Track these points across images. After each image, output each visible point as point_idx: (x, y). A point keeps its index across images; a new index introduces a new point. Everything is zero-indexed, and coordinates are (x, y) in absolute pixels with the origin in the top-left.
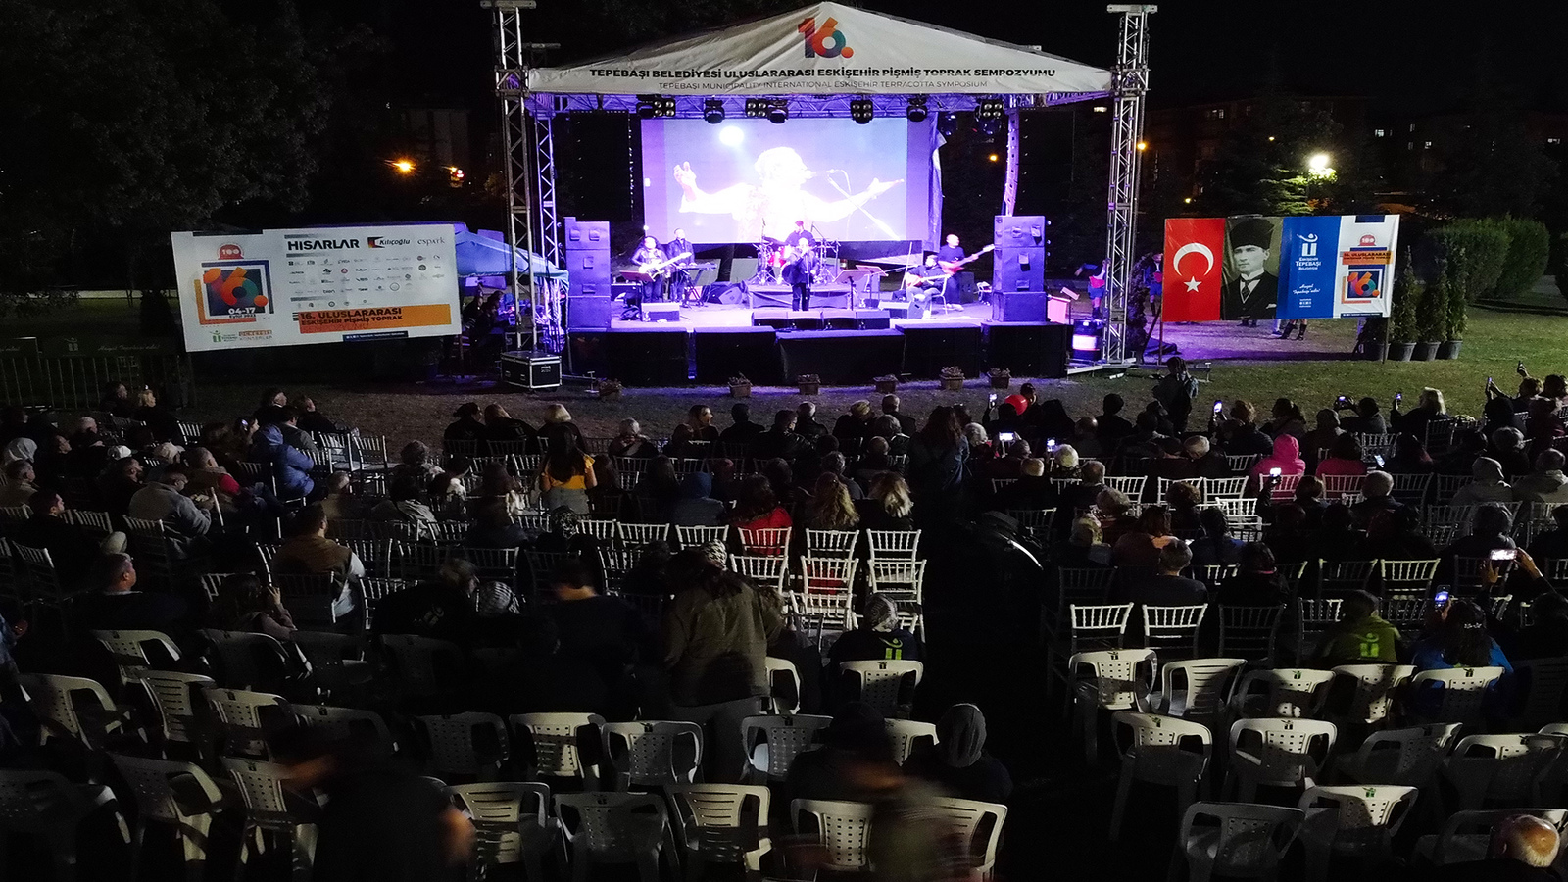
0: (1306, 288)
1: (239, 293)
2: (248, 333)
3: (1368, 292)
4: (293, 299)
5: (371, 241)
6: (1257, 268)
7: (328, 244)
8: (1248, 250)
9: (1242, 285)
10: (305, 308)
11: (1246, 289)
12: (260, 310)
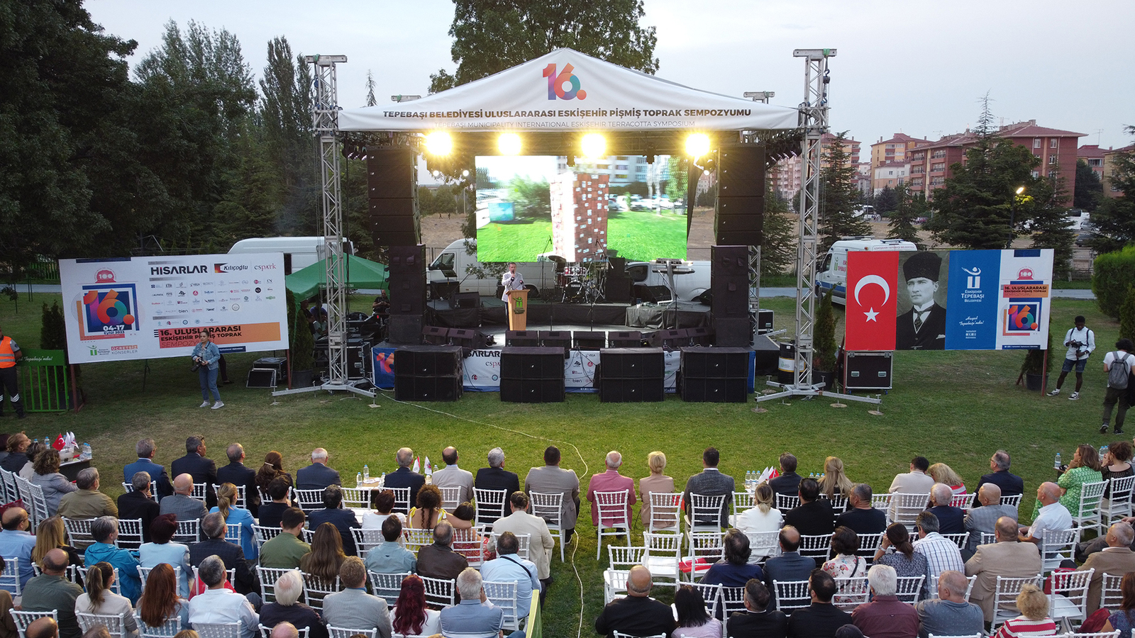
0: (971, 320)
1: (112, 312)
2: (118, 348)
3: (1027, 325)
4: (155, 318)
5: (217, 266)
6: (928, 300)
7: (183, 270)
8: (920, 282)
9: (915, 316)
10: (164, 326)
11: (919, 319)
12: (128, 327)
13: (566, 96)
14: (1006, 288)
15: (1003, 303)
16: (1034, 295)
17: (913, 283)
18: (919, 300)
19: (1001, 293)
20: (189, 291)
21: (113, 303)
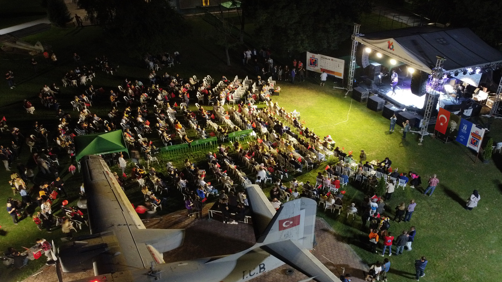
0: (462, 137)
1: (314, 63)
2: (314, 69)
3: (475, 145)
5: (332, 60)
6: (454, 127)
7: (326, 58)
8: (453, 122)
9: (451, 129)
11: (451, 130)
12: (316, 66)
13: (391, 49)
14: (472, 133)
15: (471, 136)
16: (478, 138)
17: (452, 121)
18: (452, 126)
19: (470, 134)
20: (327, 63)
21: (314, 61)
